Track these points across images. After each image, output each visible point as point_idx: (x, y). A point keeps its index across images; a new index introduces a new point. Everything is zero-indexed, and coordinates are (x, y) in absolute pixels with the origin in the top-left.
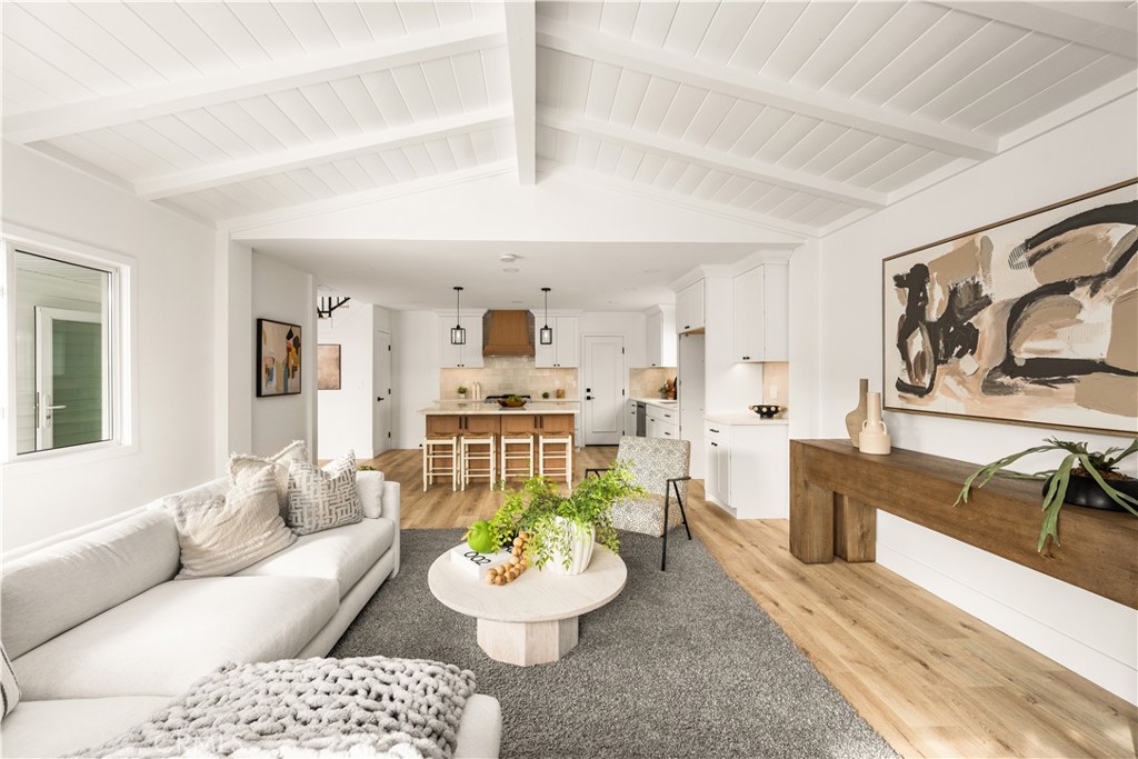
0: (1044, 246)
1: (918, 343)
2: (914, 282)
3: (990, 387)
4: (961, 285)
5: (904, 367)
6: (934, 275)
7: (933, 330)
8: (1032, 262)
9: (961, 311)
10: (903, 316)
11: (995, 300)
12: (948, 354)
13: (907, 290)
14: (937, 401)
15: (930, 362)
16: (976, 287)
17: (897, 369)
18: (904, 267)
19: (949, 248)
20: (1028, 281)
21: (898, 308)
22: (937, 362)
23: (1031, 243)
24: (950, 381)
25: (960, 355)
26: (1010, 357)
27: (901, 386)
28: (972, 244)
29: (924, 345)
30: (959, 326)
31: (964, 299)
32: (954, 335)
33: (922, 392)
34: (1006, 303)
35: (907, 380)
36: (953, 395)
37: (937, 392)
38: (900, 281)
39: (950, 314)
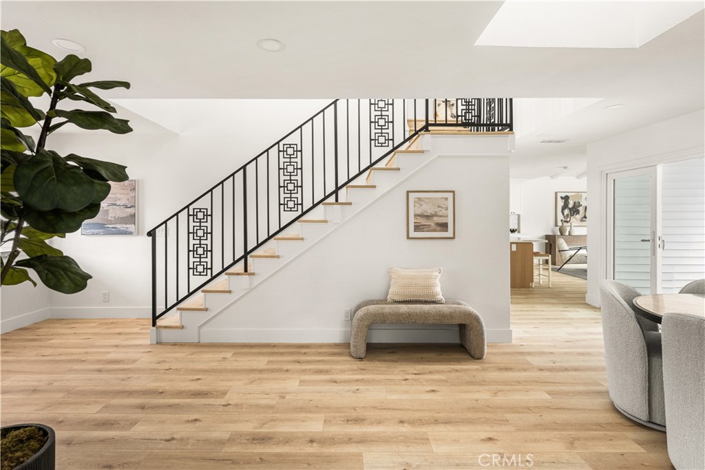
1: (566, 212)
2: (566, 199)
3: (582, 220)
4: (576, 201)
5: (563, 216)
6: (570, 198)
7: (570, 209)
9: (576, 206)
10: (562, 206)
11: (582, 205)
12: (574, 214)
13: (564, 200)
15: (569, 216)
16: (579, 203)
17: (560, 217)
18: (563, 195)
19: (574, 194)
21: (561, 203)
22: (571, 216)
24: (574, 220)
25: (576, 215)
27: (561, 221)
28: (578, 194)
29: (568, 212)
31: (577, 204)
32: (575, 210)
33: (567, 222)
34: (585, 206)
35: (564, 219)
36: (575, 222)
37: (571, 222)
38: (562, 198)
39: (574, 207)
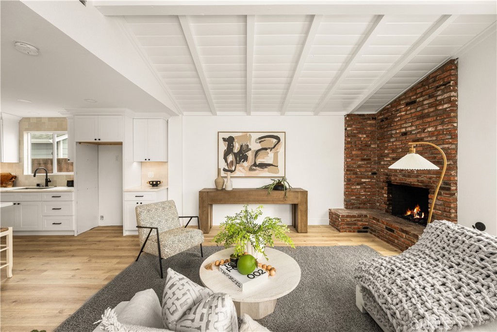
0: (262, 140)
1: (231, 158)
2: (230, 141)
3: (251, 169)
4: (244, 144)
5: (226, 164)
6: (236, 140)
7: (236, 155)
8: (260, 142)
9: (244, 151)
10: (225, 150)
11: (252, 150)
12: (240, 161)
13: (227, 143)
14: (237, 173)
15: (234, 163)
16: (248, 146)
17: (223, 165)
18: (227, 136)
19: (240, 134)
20: (259, 146)
21: (223, 147)
22: (237, 163)
23: (260, 138)
24: (241, 168)
25: (243, 162)
26: (255, 163)
27: (225, 170)
28: (246, 135)
29: (232, 158)
30: (243, 154)
31: (244, 148)
32: (241, 156)
33: (232, 171)
34: (255, 151)
35: (227, 168)
36: (242, 172)
37: (236, 171)
38: (224, 139)
39: (240, 151)
